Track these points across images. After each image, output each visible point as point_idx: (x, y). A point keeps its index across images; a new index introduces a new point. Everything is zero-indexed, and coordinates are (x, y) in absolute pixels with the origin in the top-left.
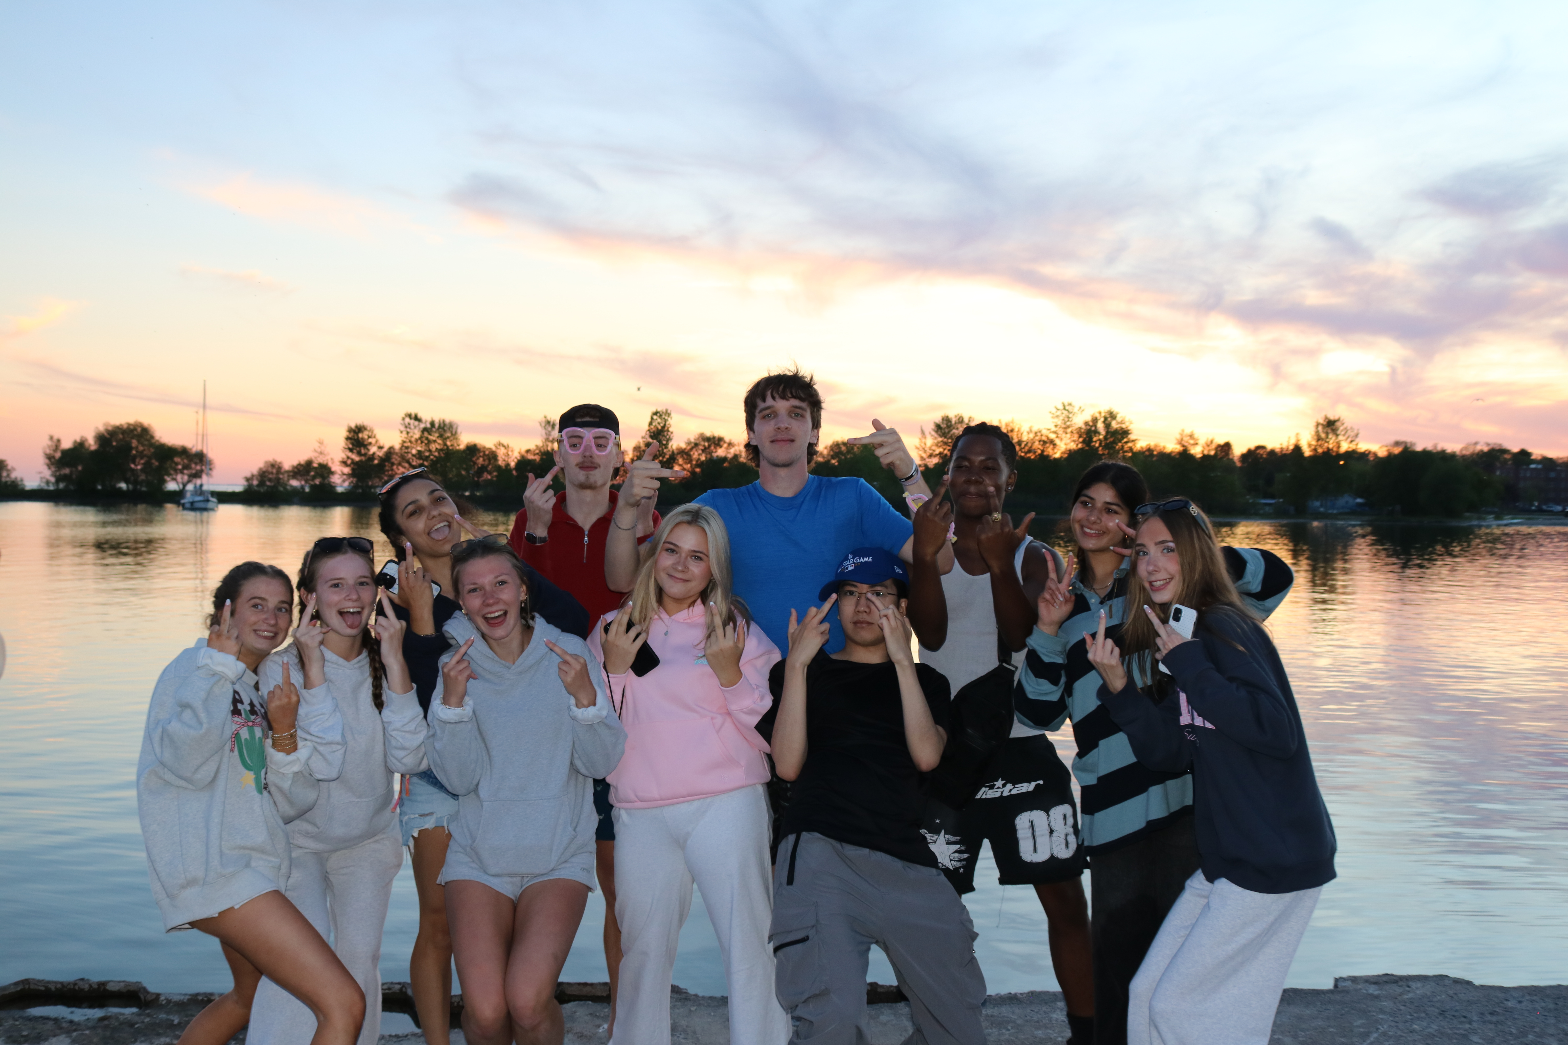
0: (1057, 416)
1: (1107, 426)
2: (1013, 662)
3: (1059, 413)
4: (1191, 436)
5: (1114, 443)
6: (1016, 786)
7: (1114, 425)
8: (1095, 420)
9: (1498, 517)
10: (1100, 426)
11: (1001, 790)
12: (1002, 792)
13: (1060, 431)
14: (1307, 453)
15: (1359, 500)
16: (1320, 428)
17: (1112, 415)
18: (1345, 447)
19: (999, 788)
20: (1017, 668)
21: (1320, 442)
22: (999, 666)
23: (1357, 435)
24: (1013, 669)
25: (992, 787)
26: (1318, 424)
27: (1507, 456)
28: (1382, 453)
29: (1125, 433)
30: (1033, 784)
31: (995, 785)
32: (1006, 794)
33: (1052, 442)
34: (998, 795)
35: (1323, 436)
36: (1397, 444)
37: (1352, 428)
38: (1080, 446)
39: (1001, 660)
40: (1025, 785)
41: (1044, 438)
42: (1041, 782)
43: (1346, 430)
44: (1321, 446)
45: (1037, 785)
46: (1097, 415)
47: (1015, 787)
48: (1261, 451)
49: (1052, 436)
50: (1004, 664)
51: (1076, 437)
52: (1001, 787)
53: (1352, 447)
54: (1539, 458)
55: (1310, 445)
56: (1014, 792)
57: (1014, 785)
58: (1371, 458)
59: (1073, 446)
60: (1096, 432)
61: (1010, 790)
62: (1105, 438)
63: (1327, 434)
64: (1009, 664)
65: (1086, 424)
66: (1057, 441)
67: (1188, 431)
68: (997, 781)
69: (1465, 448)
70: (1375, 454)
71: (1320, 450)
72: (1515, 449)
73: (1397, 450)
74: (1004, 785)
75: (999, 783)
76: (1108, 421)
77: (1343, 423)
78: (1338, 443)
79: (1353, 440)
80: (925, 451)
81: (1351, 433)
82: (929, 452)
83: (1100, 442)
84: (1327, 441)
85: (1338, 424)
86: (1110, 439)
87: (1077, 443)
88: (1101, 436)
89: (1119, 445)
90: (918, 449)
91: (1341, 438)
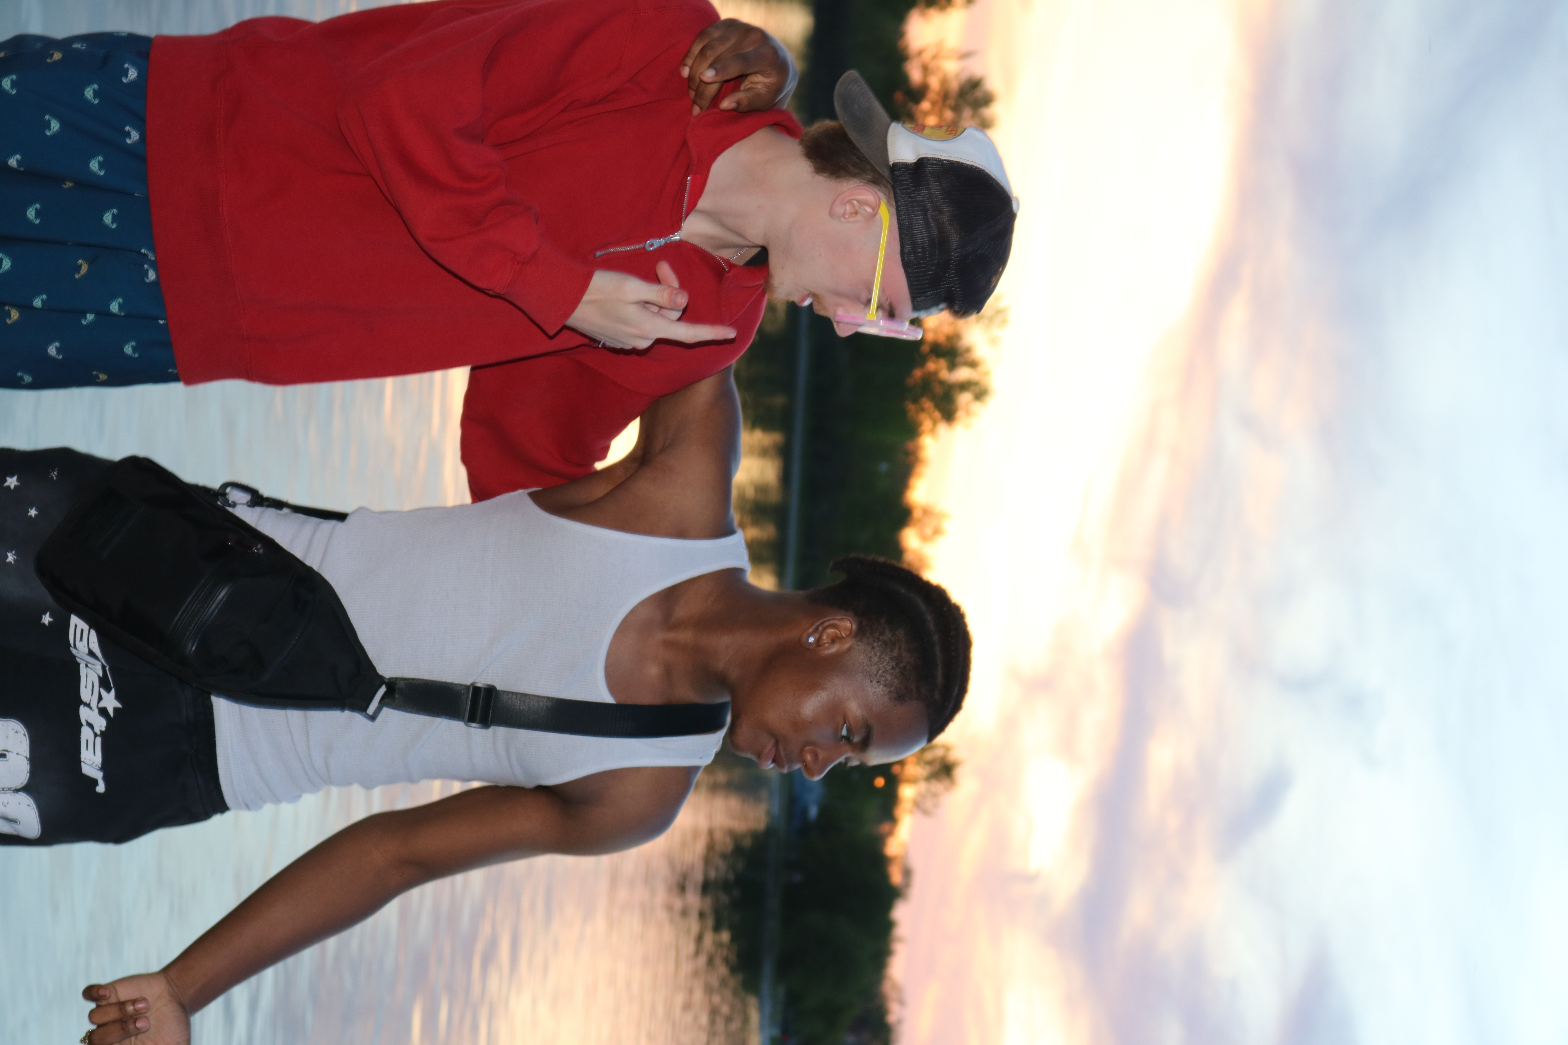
1: (964, 386)
2: (386, 711)
4: (937, 532)
5: (933, 397)
6: (99, 740)
7: (964, 398)
8: (973, 364)
10: (963, 374)
11: (94, 704)
12: (88, 705)
15: (813, 812)
17: (980, 394)
18: (907, 792)
19: (100, 698)
20: (373, 718)
22: (381, 677)
23: (926, 812)
24: (371, 710)
25: (104, 683)
28: (894, 846)
29: (948, 413)
30: (98, 775)
31: (108, 690)
32: (84, 713)
34: (85, 694)
36: (907, 873)
37: (936, 806)
39: (392, 685)
40: (98, 759)
42: (101, 788)
43: (935, 795)
45: (95, 782)
46: (981, 369)
47: (96, 735)
50: (383, 690)
52: (102, 705)
56: (86, 734)
57: (103, 734)
58: (885, 827)
60: (953, 367)
61: (91, 726)
62: (942, 383)
63: (930, 763)
64: (383, 703)
65: (968, 350)
67: (946, 525)
68: (118, 697)
69: (897, 988)
70: (891, 833)
73: (896, 877)
74: (103, 712)
75: (111, 702)
76: (973, 388)
77: (947, 789)
78: (913, 781)
79: (918, 805)
80: (935, 57)
81: (928, 804)
82: (932, 65)
83: (935, 373)
84: (918, 763)
85: (946, 782)
86: (938, 390)
87: (936, 331)
88: (945, 375)
89: (928, 404)
90: (939, 45)
91: (922, 786)
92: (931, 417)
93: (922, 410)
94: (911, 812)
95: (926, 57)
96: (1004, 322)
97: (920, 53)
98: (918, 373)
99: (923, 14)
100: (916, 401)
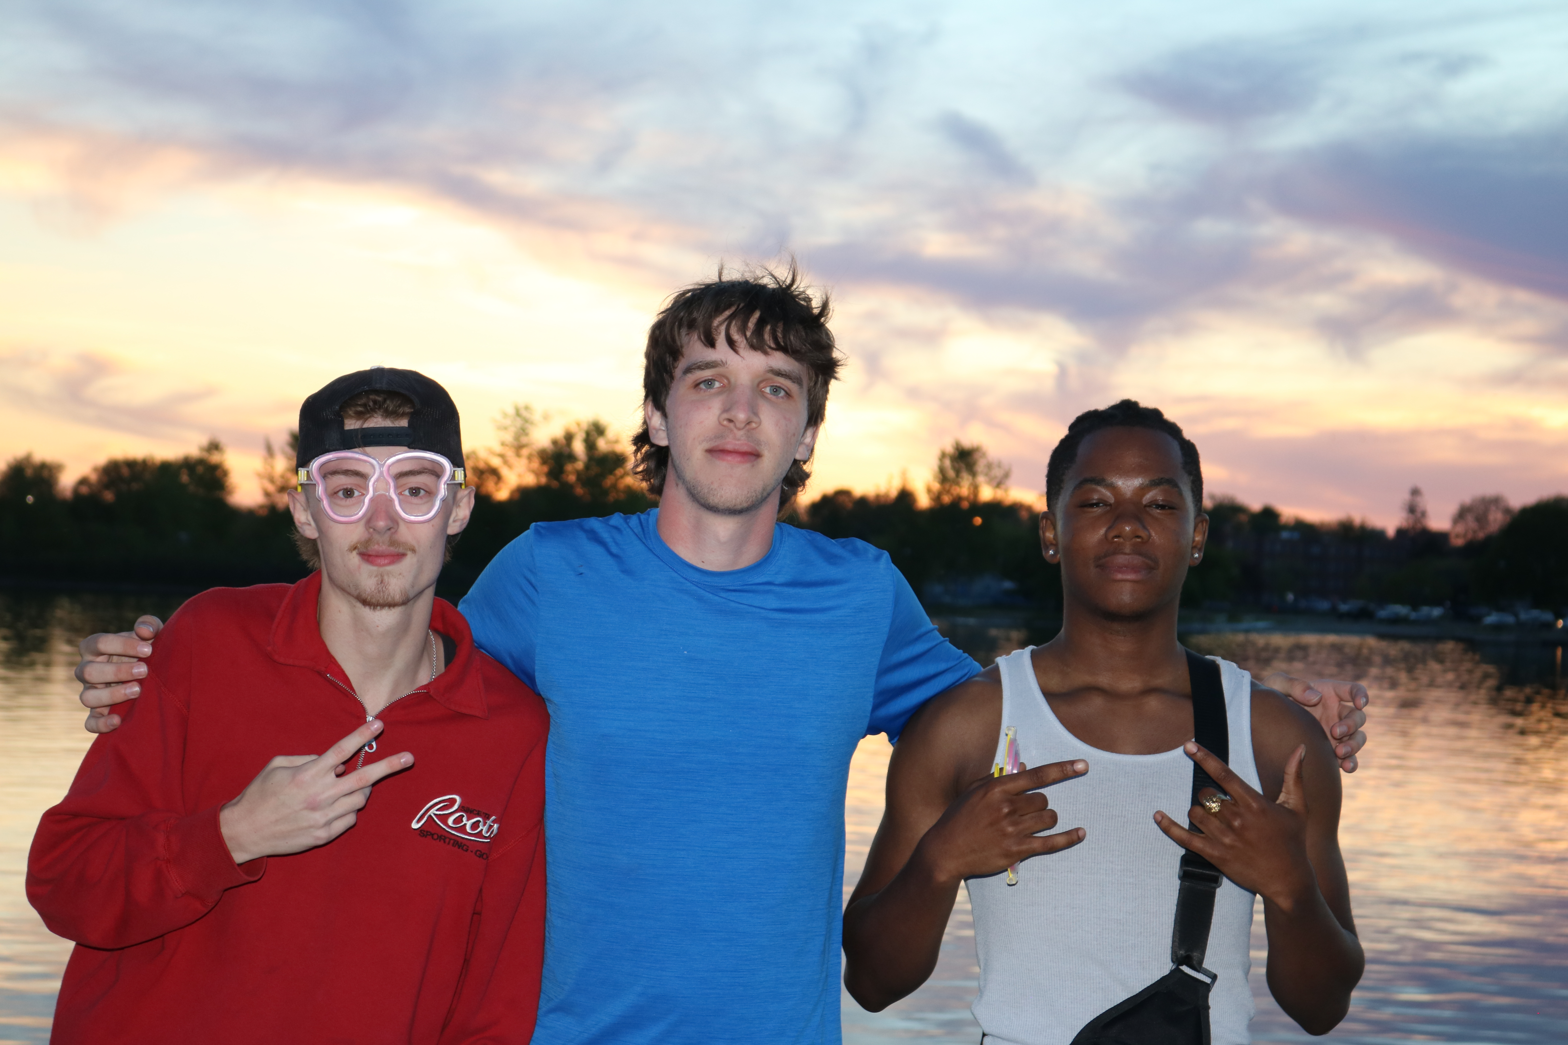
0: (505, 428)
1: (590, 444)
2: (1206, 965)
3: (508, 422)
5: (603, 475)
7: (602, 445)
8: (569, 437)
9: (1234, 617)
10: (579, 447)
13: (510, 454)
14: (924, 501)
15: (1008, 585)
16: (947, 463)
17: (597, 430)
18: (987, 494)
20: (1214, 977)
21: (947, 486)
22: (1172, 971)
23: (1007, 475)
24: (1208, 980)
26: (943, 455)
27: (1243, 518)
33: (494, 473)
35: (951, 473)
37: (999, 465)
38: (543, 480)
39: (1178, 960)
41: (481, 465)
43: (989, 466)
44: (948, 492)
46: (574, 429)
48: (842, 498)
49: (496, 462)
50: (1185, 969)
51: (536, 464)
53: (1000, 494)
54: (1292, 522)
55: (929, 490)
58: (1023, 515)
59: (530, 480)
60: (572, 457)
62: (587, 467)
63: (958, 472)
64: (1198, 968)
65: (555, 442)
66: (505, 472)
70: (1029, 509)
71: (946, 499)
72: (1256, 505)
76: (592, 438)
77: (984, 455)
78: (975, 488)
79: (999, 484)
80: (272, 480)
81: (997, 473)
82: (279, 482)
83: (578, 474)
84: (958, 484)
85: (976, 456)
86: (595, 470)
87: (537, 474)
88: (580, 465)
89: (609, 481)
90: (260, 476)
91: (981, 479)
92: (622, 477)
93: (614, 486)
94: (1006, 490)
95: (271, 488)
96: (527, 408)
97: (267, 494)
98: (579, 491)
99: (230, 492)
100: (606, 492)
